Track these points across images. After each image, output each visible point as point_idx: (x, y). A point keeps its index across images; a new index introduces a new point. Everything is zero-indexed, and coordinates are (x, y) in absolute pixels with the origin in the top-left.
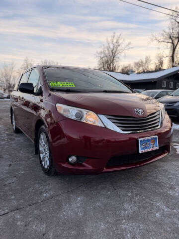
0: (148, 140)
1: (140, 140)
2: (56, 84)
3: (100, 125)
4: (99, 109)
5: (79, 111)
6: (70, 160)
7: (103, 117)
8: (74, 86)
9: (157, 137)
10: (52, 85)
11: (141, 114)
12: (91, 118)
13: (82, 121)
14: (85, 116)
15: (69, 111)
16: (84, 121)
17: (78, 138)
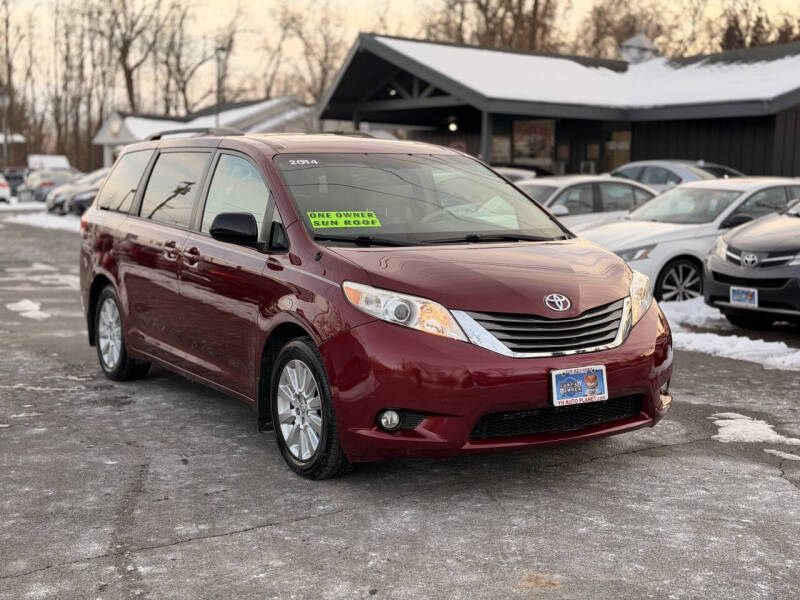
0: (578, 376)
1: (554, 373)
2: (326, 219)
3: (458, 336)
4: (455, 294)
5: (403, 300)
6: (383, 421)
7: (463, 317)
8: (378, 224)
9: (603, 368)
10: (317, 223)
11: (561, 308)
12: (432, 319)
13: (412, 325)
14: (418, 314)
15: (378, 301)
16: (418, 327)
17: (400, 368)
